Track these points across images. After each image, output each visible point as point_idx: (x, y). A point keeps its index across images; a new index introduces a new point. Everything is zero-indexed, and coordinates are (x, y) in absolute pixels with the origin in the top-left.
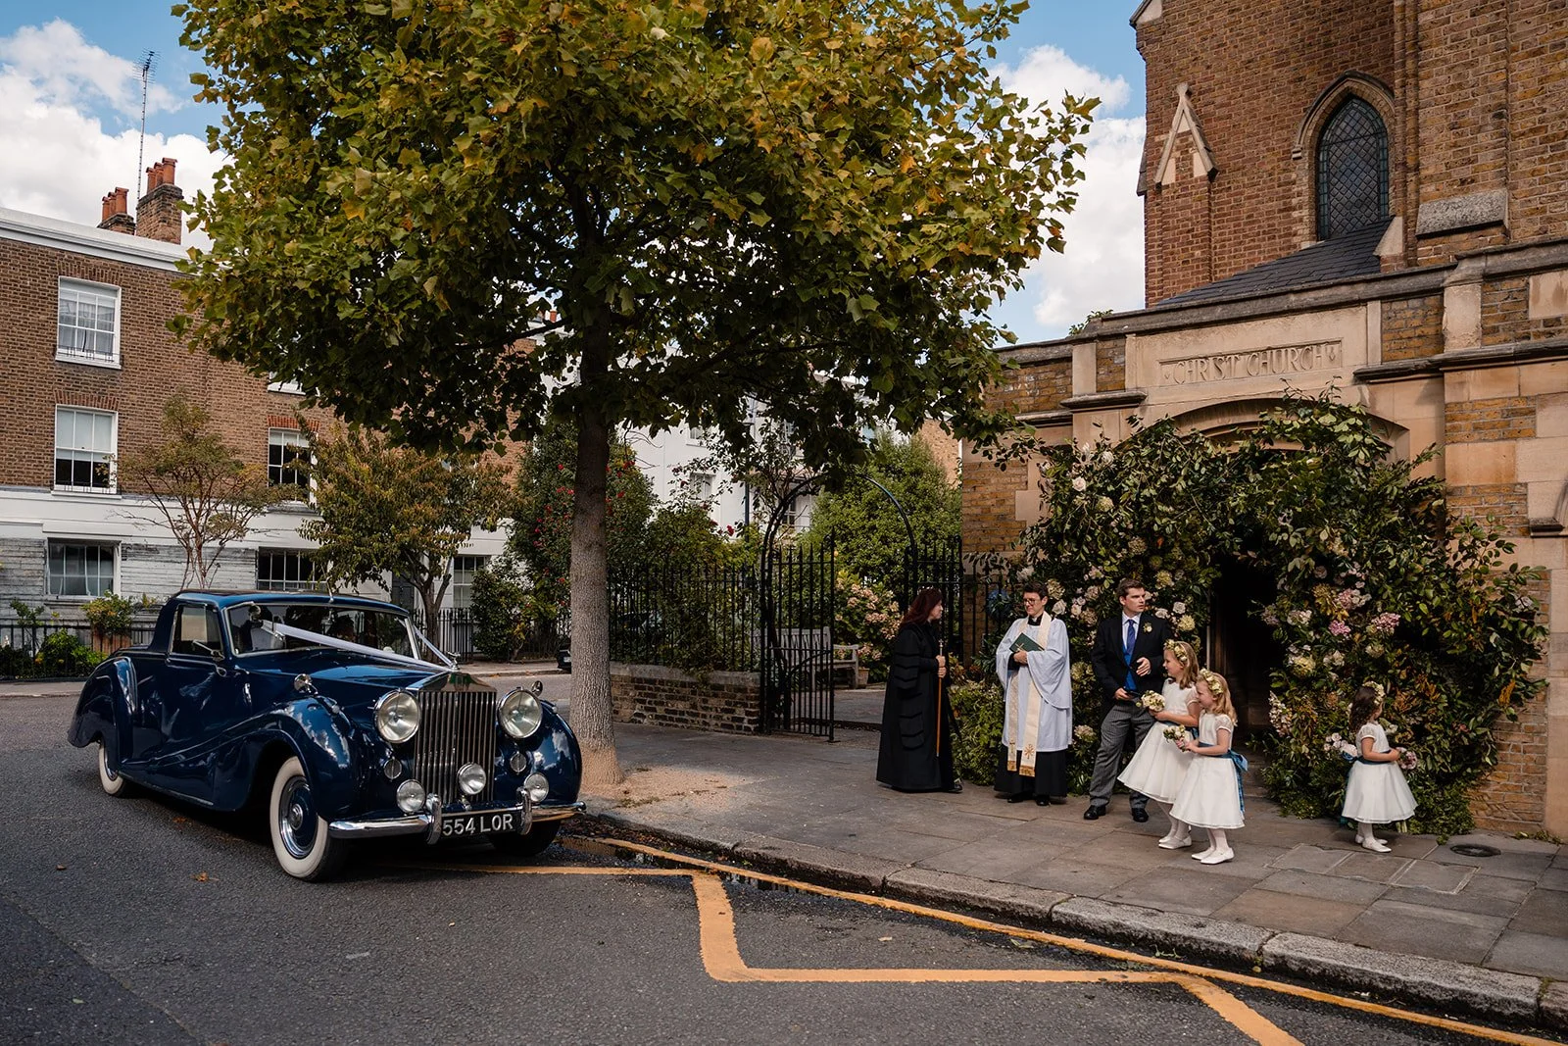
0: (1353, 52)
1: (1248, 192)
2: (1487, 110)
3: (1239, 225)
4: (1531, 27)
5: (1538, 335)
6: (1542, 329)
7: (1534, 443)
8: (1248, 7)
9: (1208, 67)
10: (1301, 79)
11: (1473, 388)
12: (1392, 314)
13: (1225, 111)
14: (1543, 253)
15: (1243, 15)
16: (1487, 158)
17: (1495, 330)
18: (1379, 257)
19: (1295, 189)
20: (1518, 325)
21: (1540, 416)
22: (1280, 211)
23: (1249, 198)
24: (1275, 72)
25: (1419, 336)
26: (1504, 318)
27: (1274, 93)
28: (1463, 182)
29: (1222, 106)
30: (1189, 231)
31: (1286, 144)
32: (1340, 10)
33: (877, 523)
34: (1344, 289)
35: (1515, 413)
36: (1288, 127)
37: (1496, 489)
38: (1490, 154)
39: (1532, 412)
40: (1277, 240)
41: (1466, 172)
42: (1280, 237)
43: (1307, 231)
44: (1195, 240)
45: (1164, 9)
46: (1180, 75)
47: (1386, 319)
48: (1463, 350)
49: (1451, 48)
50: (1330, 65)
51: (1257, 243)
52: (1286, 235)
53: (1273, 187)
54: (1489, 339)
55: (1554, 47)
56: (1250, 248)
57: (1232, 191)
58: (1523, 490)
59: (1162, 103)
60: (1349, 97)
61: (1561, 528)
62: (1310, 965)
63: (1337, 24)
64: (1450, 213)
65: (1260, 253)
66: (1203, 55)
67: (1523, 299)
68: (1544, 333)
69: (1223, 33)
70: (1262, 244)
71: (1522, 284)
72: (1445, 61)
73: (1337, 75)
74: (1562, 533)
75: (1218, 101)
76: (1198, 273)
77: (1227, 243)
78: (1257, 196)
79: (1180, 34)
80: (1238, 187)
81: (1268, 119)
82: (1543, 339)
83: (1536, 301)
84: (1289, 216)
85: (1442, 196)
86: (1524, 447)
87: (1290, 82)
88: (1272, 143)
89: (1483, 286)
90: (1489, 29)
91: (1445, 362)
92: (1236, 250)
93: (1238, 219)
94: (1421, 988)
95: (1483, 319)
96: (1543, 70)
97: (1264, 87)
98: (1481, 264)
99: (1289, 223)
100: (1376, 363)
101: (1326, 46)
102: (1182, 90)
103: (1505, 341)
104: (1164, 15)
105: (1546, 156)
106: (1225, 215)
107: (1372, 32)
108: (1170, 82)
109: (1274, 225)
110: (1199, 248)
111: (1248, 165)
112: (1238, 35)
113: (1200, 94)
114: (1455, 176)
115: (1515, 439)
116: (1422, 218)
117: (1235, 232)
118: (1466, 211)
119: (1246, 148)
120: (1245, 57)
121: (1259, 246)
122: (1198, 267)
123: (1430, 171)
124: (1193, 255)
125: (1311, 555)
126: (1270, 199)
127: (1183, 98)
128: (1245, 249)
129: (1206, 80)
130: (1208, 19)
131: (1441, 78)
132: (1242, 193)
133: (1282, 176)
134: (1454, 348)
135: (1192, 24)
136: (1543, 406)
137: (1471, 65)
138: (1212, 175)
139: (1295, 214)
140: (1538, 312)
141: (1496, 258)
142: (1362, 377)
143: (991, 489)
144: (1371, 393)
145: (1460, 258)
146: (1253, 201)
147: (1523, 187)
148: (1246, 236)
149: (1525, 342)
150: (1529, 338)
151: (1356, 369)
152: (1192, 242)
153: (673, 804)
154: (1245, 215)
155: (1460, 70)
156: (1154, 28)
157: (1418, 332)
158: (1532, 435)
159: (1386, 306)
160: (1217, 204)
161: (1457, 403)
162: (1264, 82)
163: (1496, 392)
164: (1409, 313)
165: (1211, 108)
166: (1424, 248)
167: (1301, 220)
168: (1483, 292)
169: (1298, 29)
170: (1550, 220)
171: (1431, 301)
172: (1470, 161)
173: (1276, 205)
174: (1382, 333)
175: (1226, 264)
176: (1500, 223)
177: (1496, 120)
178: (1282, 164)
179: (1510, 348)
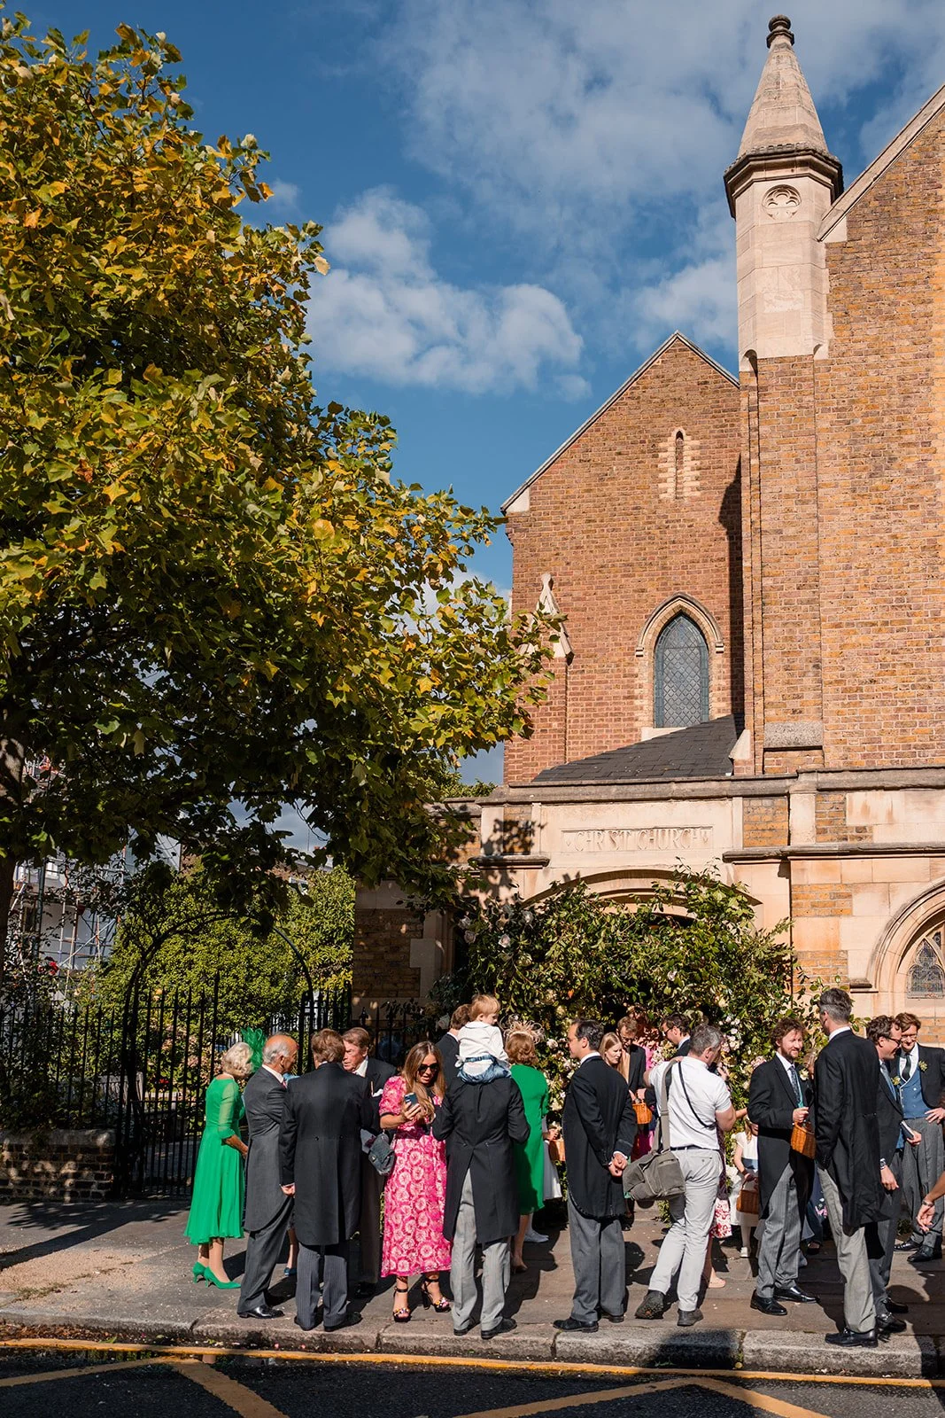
0: (683, 578)
1: (598, 677)
2: (809, 660)
3: (590, 705)
4: (833, 606)
5: (853, 838)
6: (855, 833)
7: (851, 920)
8: (602, 521)
9: (568, 564)
10: (643, 591)
11: (808, 873)
12: (750, 810)
13: (581, 604)
14: (854, 776)
15: (598, 526)
16: (809, 696)
17: (824, 831)
18: (732, 760)
19: (637, 681)
20: (840, 829)
21: (855, 899)
22: (625, 698)
23: (600, 682)
24: (623, 580)
25: (770, 830)
26: (830, 822)
27: (622, 597)
28: (794, 711)
29: (579, 599)
30: (547, 704)
31: (631, 642)
32: (674, 542)
33: (194, 957)
34: (714, 784)
35: (839, 896)
36: (633, 628)
37: (827, 953)
38: (812, 694)
39: (850, 896)
40: (622, 722)
41: (796, 704)
42: (625, 720)
43: (646, 719)
44: (553, 712)
45: (531, 504)
46: (543, 565)
47: (746, 813)
48: (803, 844)
49: (784, 609)
50: (666, 584)
51: (605, 723)
52: (630, 719)
53: (619, 676)
54: (821, 837)
55: (848, 624)
56: (599, 726)
57: (585, 674)
58: (845, 956)
59: (527, 586)
60: (681, 613)
61: (870, 986)
62: (780, 1354)
63: (671, 552)
64: (787, 735)
65: (607, 731)
66: (564, 552)
67: (841, 810)
68: (857, 837)
69: (582, 538)
70: (610, 724)
71: (842, 798)
72: (781, 618)
73: (672, 594)
74: (871, 990)
75: (575, 594)
76: (555, 742)
77: (580, 719)
78: (607, 682)
79: (545, 529)
80: (590, 672)
81: (617, 618)
82: (856, 842)
83: (851, 812)
84: (632, 703)
85: (779, 719)
86: (844, 921)
87: (634, 591)
88: (620, 639)
89: (816, 796)
90: (808, 602)
91: (793, 853)
92: (587, 726)
93: (589, 699)
94: (862, 1358)
95: (817, 821)
96: (842, 639)
97: (614, 590)
98: (815, 778)
99: (632, 709)
100: (738, 848)
101: (664, 568)
102: (546, 579)
103: (831, 840)
104: (532, 510)
105: (846, 702)
106: (578, 694)
107: (697, 565)
108: (535, 569)
109: (619, 709)
110: (557, 720)
111: (599, 655)
112: (593, 542)
113: (560, 585)
114: (788, 706)
115: (839, 916)
116: (768, 735)
117: (587, 710)
118: (797, 735)
119: (597, 639)
120: (599, 562)
121: (607, 726)
122: (555, 736)
123: (772, 699)
124: (550, 726)
125: (701, 1008)
126: (617, 687)
127: (546, 586)
128: (595, 726)
129: (566, 574)
130: (569, 522)
131: (779, 630)
132: (593, 677)
133: (627, 669)
134: (798, 842)
135: (555, 524)
136: (857, 892)
137: (798, 624)
138: (569, 658)
139: (637, 702)
140: (853, 820)
141: (824, 775)
142: (728, 859)
143: (385, 935)
144: (735, 871)
145: (799, 773)
146: (603, 686)
147: (832, 723)
148: (596, 715)
149: (845, 842)
150: (846, 839)
151: (724, 851)
152: (550, 714)
153: (82, 1288)
154: (596, 697)
155: (791, 627)
156: (522, 519)
157: (769, 826)
158: (850, 914)
159: (747, 802)
160: (572, 683)
161: (799, 886)
162: (614, 587)
163: (826, 879)
164: (763, 810)
165: (569, 599)
166: (770, 757)
167: (642, 708)
168: (816, 801)
169: (641, 549)
170: (849, 749)
171: (779, 801)
172: (799, 697)
173: (623, 692)
174: (744, 824)
175: (578, 737)
176: (820, 748)
177: (815, 670)
178: (627, 658)
179: (836, 846)
